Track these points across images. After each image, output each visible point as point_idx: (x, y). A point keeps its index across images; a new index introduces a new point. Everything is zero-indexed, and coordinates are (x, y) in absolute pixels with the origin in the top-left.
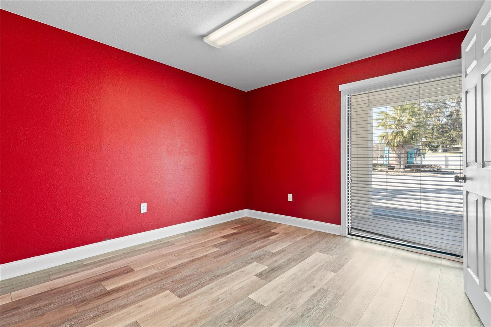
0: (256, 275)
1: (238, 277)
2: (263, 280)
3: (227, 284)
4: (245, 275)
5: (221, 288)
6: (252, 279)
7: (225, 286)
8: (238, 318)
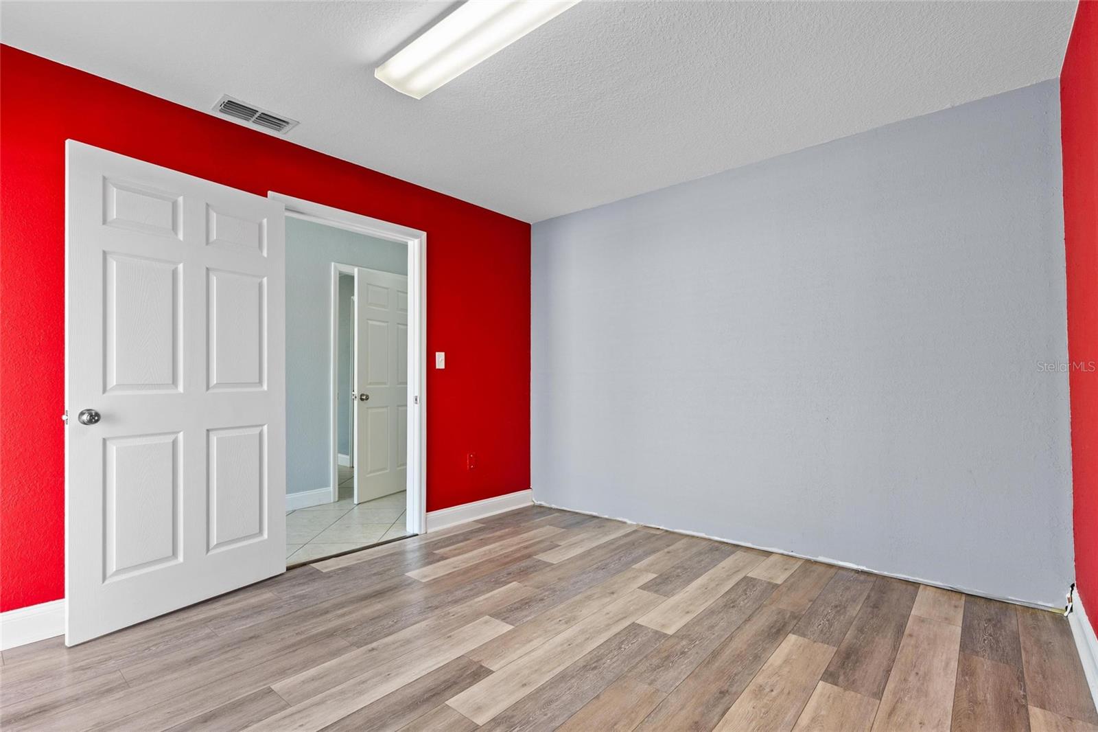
0: (490, 672)
1: (537, 667)
2: (476, 660)
3: (559, 649)
4: (518, 674)
5: (569, 642)
6: (503, 662)
7: (562, 645)
8: (530, 604)
